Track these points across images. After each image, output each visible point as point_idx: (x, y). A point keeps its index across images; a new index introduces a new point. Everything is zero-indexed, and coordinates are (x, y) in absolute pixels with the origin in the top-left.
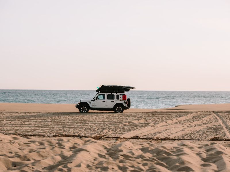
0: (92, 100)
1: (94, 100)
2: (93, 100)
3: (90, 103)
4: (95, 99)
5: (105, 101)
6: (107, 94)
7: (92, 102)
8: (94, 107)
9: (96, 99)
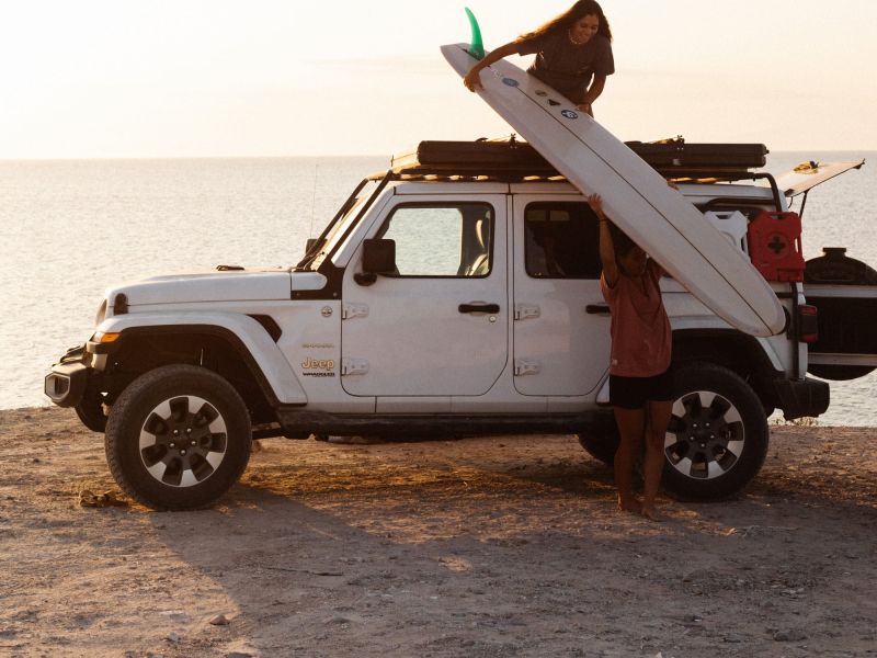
0: (297, 295)
1: (332, 290)
2: (320, 282)
3: (274, 331)
4: (348, 281)
5: (493, 309)
6: (521, 203)
7: (302, 321)
8: (324, 394)
9: (365, 279)
